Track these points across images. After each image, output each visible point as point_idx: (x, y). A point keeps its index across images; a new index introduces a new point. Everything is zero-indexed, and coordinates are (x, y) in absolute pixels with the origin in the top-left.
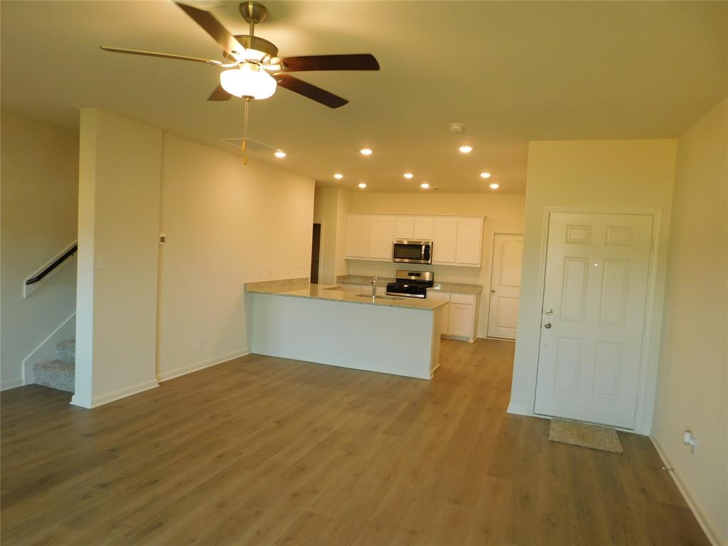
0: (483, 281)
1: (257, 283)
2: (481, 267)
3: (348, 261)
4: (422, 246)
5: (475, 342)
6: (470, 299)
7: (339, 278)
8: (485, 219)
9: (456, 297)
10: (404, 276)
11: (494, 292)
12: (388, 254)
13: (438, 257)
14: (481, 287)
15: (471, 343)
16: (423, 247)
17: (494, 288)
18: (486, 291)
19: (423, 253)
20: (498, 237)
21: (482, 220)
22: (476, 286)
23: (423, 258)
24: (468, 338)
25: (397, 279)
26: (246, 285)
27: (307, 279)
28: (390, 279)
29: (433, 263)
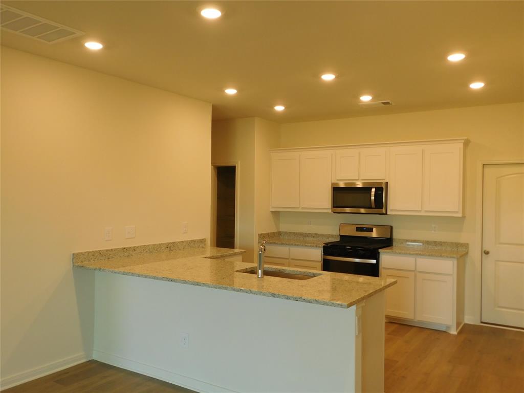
0: (468, 236)
1: (99, 252)
2: (464, 217)
3: (276, 214)
4: (371, 188)
5: (460, 333)
6: (448, 266)
7: (262, 236)
8: (467, 143)
9: (425, 263)
10: (351, 232)
11: (487, 253)
12: (325, 201)
13: (396, 203)
14: (466, 246)
15: (454, 335)
16: (373, 190)
17: (486, 248)
18: (475, 253)
19: (373, 198)
20: (488, 170)
21: (461, 145)
22: (458, 245)
23: (373, 205)
24: (448, 327)
25: (342, 237)
26: (75, 256)
27: (203, 241)
28: (332, 236)
29: (389, 213)
